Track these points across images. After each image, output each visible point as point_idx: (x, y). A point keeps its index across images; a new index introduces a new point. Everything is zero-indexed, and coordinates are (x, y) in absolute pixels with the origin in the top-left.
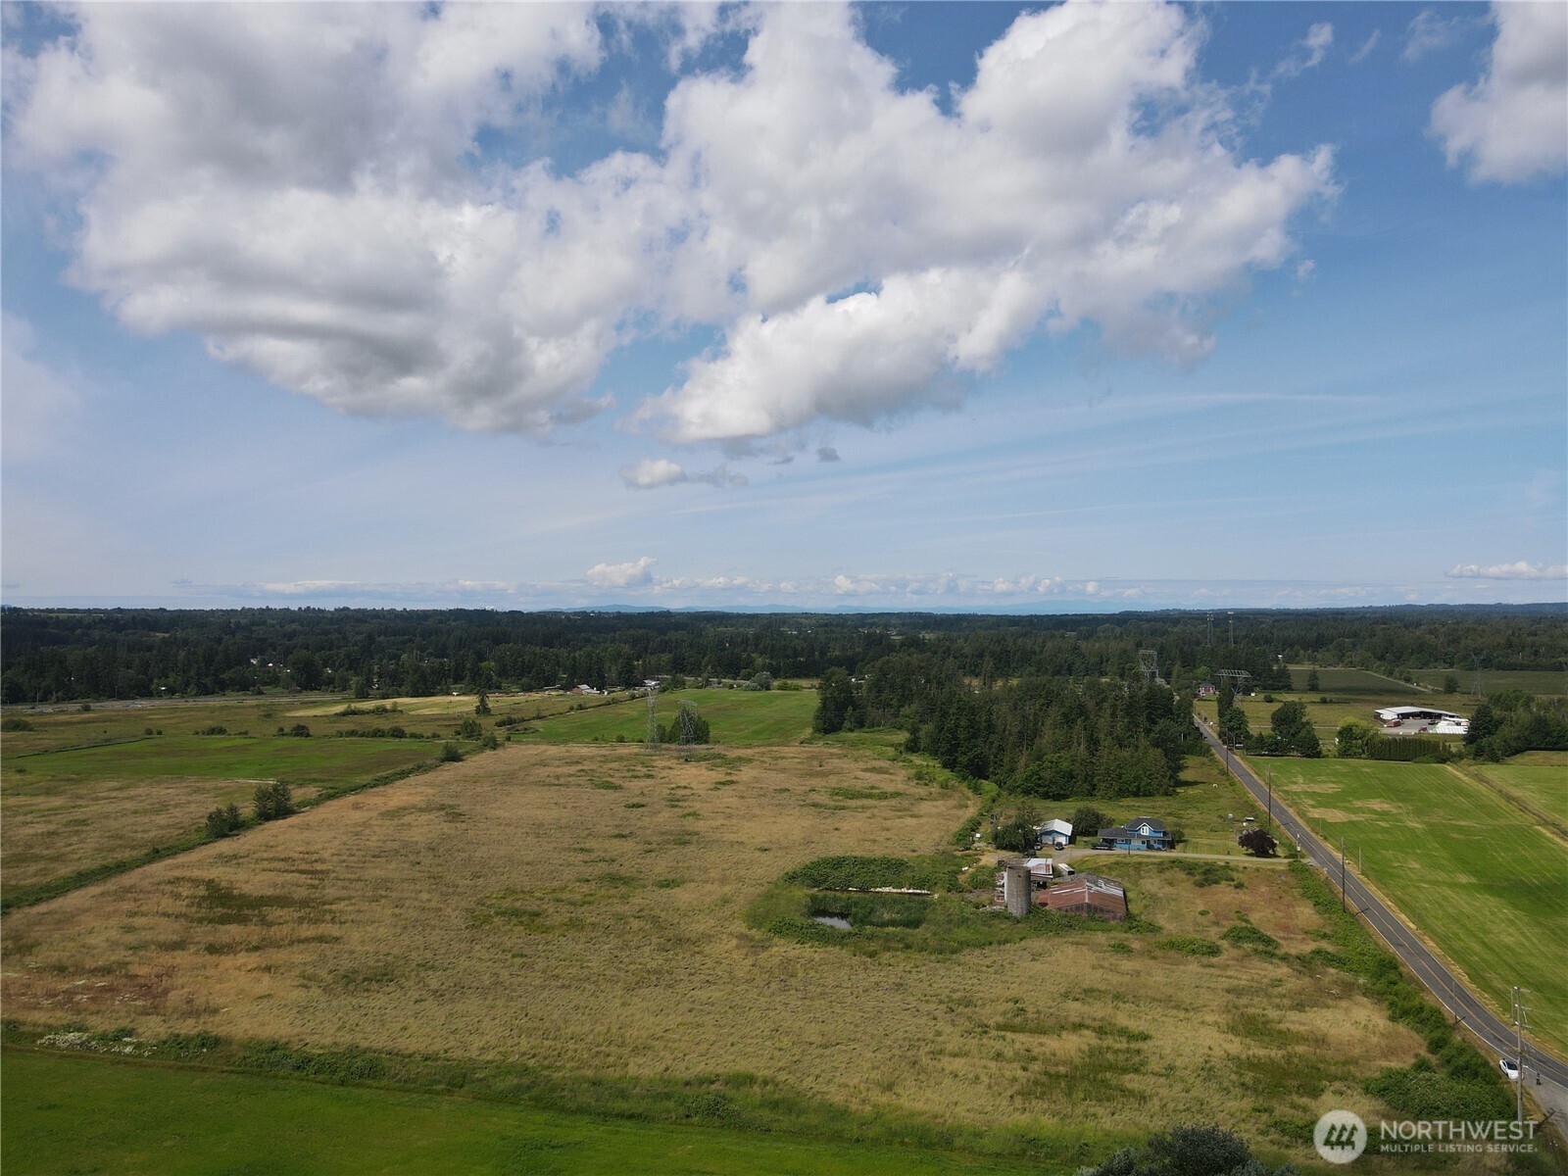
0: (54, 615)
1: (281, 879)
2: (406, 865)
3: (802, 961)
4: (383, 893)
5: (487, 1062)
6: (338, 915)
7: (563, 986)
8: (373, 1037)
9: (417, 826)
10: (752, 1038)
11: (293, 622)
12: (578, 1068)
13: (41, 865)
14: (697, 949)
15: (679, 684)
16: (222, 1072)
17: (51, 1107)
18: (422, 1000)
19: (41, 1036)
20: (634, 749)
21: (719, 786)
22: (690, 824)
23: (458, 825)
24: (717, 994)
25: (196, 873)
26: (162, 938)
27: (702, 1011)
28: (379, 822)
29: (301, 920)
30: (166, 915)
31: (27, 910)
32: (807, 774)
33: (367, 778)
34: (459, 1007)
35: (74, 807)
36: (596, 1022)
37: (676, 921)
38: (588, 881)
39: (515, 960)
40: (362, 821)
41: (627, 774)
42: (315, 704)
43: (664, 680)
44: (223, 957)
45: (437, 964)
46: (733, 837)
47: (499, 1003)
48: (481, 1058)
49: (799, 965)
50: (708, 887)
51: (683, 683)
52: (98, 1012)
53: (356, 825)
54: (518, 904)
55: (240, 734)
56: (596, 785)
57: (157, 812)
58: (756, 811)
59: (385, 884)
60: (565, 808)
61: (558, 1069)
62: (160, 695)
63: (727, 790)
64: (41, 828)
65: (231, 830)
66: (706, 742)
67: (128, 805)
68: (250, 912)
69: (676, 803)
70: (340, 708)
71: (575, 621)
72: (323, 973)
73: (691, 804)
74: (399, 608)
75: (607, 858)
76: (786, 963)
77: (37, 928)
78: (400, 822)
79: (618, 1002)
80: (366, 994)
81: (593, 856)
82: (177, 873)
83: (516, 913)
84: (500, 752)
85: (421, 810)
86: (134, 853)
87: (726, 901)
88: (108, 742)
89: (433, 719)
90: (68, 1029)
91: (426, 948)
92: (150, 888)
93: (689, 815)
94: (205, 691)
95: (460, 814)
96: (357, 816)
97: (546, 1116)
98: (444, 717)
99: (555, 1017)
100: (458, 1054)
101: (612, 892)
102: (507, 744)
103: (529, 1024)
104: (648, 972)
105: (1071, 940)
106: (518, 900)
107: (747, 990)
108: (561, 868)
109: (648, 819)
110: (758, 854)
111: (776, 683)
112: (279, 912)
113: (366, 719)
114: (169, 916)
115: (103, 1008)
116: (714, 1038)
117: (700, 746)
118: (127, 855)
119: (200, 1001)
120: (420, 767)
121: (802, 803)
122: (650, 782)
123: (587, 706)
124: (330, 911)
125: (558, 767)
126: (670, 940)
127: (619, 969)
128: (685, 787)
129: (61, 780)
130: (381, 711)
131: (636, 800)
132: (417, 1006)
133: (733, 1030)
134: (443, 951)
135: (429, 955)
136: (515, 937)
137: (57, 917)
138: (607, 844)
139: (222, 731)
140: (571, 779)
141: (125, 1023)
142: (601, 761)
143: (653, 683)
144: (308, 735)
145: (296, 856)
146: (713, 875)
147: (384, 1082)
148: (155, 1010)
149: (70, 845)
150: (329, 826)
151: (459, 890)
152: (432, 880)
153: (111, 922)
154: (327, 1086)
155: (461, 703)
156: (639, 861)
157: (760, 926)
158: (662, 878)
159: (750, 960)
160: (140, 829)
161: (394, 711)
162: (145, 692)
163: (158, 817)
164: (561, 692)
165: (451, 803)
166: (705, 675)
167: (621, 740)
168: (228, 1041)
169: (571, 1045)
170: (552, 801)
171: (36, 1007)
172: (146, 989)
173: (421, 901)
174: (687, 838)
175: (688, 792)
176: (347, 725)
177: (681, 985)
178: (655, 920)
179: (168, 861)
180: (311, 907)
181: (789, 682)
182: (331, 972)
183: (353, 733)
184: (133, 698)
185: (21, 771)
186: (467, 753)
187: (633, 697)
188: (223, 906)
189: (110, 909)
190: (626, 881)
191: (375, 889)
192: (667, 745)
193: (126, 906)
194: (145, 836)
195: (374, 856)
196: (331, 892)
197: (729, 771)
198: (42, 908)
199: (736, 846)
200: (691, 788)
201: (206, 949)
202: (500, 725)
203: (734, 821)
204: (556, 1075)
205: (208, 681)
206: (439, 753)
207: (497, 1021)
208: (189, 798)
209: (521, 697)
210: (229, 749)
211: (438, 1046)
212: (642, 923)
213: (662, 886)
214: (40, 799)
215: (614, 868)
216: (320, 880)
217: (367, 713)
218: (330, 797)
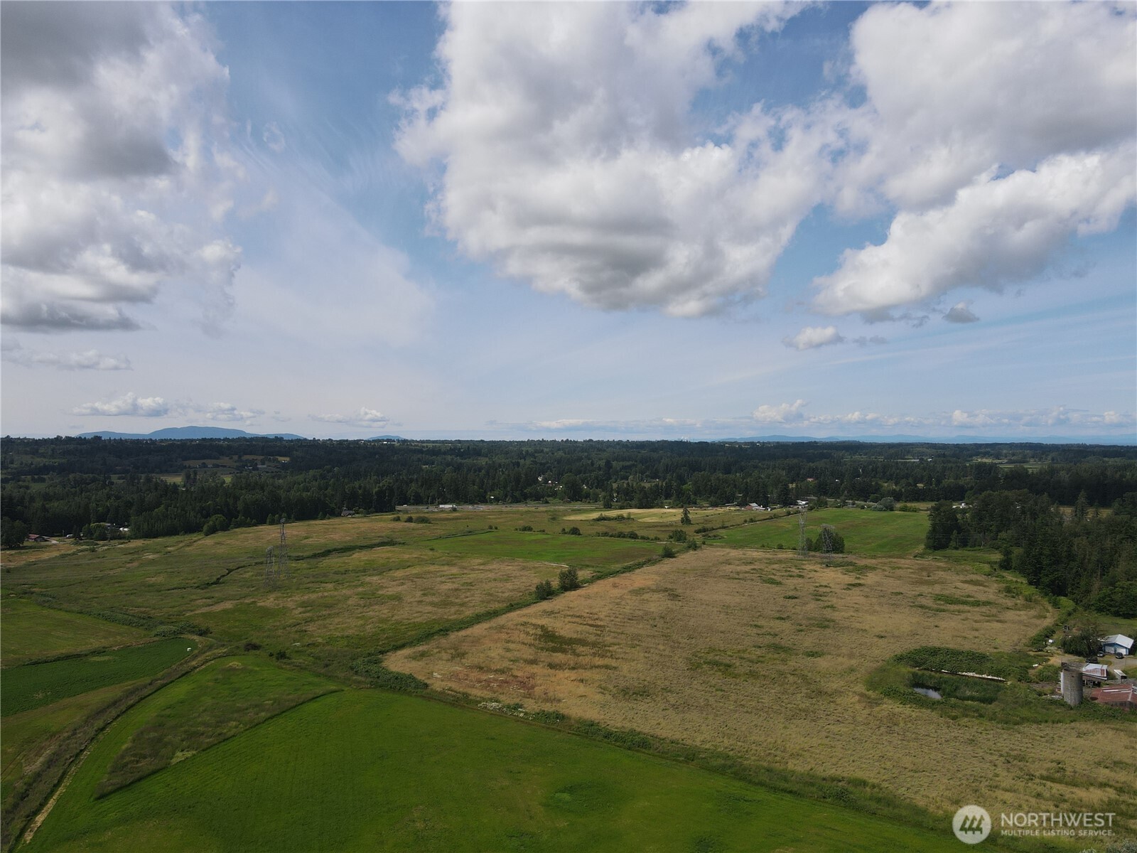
0: (425, 445)
1: (580, 628)
2: (649, 627)
3: (903, 716)
4: (637, 643)
5: (706, 749)
6: (614, 653)
7: (747, 712)
8: (642, 726)
9: (652, 601)
10: (866, 759)
11: (559, 450)
12: (758, 760)
13: (457, 608)
14: (831, 700)
15: (823, 504)
16: (569, 733)
17: (493, 739)
18: (666, 709)
19: (480, 703)
20: (789, 555)
21: (850, 587)
22: (828, 613)
23: (677, 602)
24: (845, 730)
25: (534, 621)
26: (525, 656)
27: (834, 738)
28: (629, 597)
29: (594, 654)
30: (523, 643)
31: (456, 633)
32: (917, 582)
33: (618, 566)
34: (687, 716)
35: (463, 574)
36: (768, 736)
37: (818, 680)
38: (760, 647)
39: (718, 692)
40: (619, 595)
41: (785, 574)
42: (579, 511)
43: (810, 501)
44: (557, 671)
45: (672, 689)
46: (858, 626)
47: (711, 717)
48: (703, 746)
49: (901, 718)
50: (840, 659)
51: (826, 504)
52: (503, 693)
53: (616, 598)
54: (717, 658)
55: (540, 531)
56: (764, 581)
57: (507, 581)
58: (877, 608)
59: (637, 637)
60: (743, 596)
61: (747, 759)
62: (491, 502)
63: (856, 591)
64: (449, 586)
65: (548, 596)
66: (842, 552)
67: (491, 575)
68: (566, 646)
69: (820, 598)
70: (595, 515)
71: (746, 449)
72: (611, 687)
73: (830, 599)
74: (624, 439)
75: (772, 633)
76: (892, 717)
77: (464, 644)
78: (642, 598)
79: (781, 726)
80: (635, 702)
81: (763, 631)
82: (525, 619)
83: (717, 664)
84: (699, 552)
85: (653, 591)
86: (500, 605)
87: (852, 670)
88: (470, 533)
89: (654, 526)
90: (491, 700)
91: (665, 679)
92: (512, 627)
93: (828, 607)
94: (516, 501)
95: (677, 596)
96: (616, 592)
97: (741, 784)
98: (661, 524)
99: (744, 729)
100: (689, 742)
101: (776, 656)
102: (703, 546)
103: (728, 731)
104: (800, 710)
105: (1112, 726)
106: (717, 655)
107: (864, 730)
108: (743, 637)
109: (799, 608)
110: (876, 639)
111: (898, 505)
112: (582, 649)
113: (613, 524)
114: (526, 644)
115: (505, 692)
116: (841, 755)
117: (837, 555)
118: (496, 606)
119: (551, 694)
120: (649, 561)
121: (912, 604)
122: (800, 580)
123: (757, 519)
124: (609, 651)
125: (738, 565)
126: (814, 692)
127: (781, 706)
128: (826, 586)
129: (452, 556)
130: (620, 518)
131: (791, 594)
132: (664, 712)
133: (854, 753)
134: (675, 682)
135: (667, 683)
136: (716, 679)
137: (471, 639)
138: (772, 623)
139: (530, 529)
140: (747, 575)
141: (517, 701)
142: (767, 563)
143: (804, 503)
144: (579, 534)
145: (585, 615)
146: (844, 651)
147: (651, 751)
148: (529, 696)
149: (467, 597)
150: (601, 597)
151: (681, 646)
152: (664, 638)
153: (499, 645)
154: (622, 749)
155: (670, 514)
156: (793, 637)
157: (875, 689)
158: (809, 650)
159: (867, 711)
160: (500, 591)
161: (629, 518)
162: (484, 500)
163: (507, 584)
164: (738, 508)
165: (670, 587)
166: (843, 498)
167: (780, 547)
168: (569, 718)
169: (753, 747)
170: (734, 590)
171: (473, 687)
172: (523, 684)
173: (659, 650)
174: (827, 623)
175: (828, 590)
176: (601, 527)
177: (821, 721)
178: (804, 677)
179: (518, 612)
180: (600, 648)
181: (909, 505)
182: (615, 687)
183: (606, 534)
184: (477, 504)
185: (432, 550)
186: (678, 552)
187: (789, 514)
188: (552, 641)
189: (496, 637)
190: (786, 650)
191: (632, 640)
192: (813, 553)
193: (504, 636)
194: (503, 595)
195: (629, 619)
196: (608, 639)
197: (858, 576)
198: (463, 633)
199: (860, 633)
200: (830, 587)
201: (548, 666)
202: (698, 532)
203: (860, 614)
204: (745, 762)
205: (517, 494)
206: (661, 551)
207: (710, 727)
208: (521, 573)
209: (711, 511)
210: (536, 541)
211: (678, 736)
212: (796, 679)
213: (809, 656)
214: (446, 568)
215: (777, 640)
216: (601, 631)
217: (612, 519)
218: (599, 578)
